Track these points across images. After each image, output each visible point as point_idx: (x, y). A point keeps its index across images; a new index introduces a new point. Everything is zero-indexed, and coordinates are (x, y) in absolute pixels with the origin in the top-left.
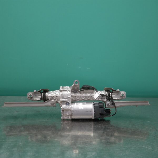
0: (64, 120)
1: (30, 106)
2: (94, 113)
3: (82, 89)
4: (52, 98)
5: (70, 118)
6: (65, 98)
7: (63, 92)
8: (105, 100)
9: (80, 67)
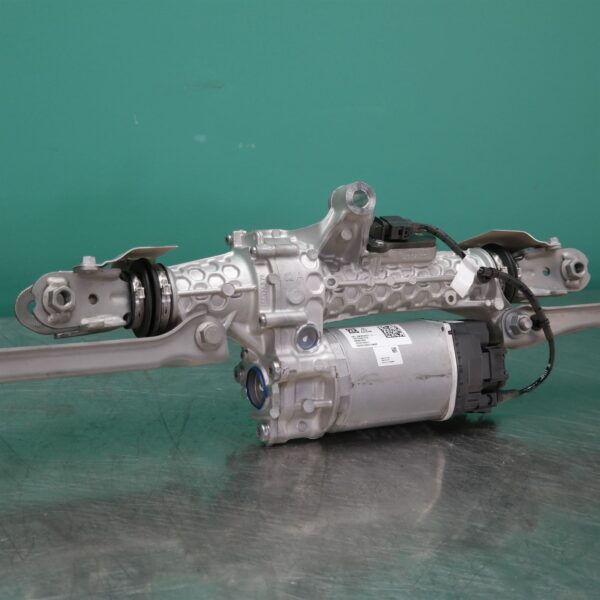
1: (61, 374)
3: (380, 243)
4: (205, 303)
5: (314, 428)
6: (296, 299)
7: (272, 262)
8: (499, 303)
9: (201, 139)
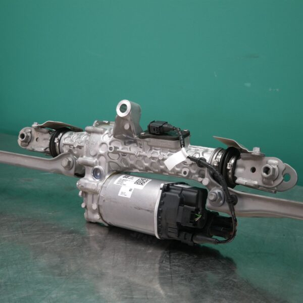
0: (90, 223)
2: (158, 218)
3: (142, 134)
6: (93, 153)
8: (206, 181)
